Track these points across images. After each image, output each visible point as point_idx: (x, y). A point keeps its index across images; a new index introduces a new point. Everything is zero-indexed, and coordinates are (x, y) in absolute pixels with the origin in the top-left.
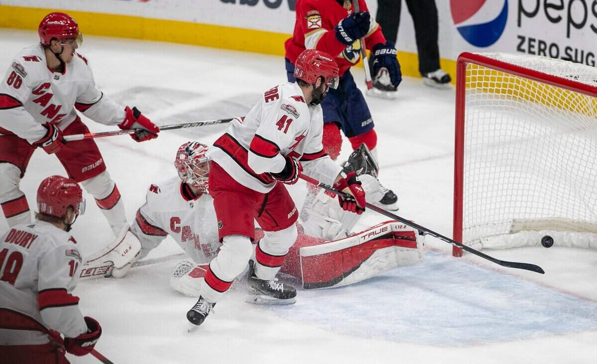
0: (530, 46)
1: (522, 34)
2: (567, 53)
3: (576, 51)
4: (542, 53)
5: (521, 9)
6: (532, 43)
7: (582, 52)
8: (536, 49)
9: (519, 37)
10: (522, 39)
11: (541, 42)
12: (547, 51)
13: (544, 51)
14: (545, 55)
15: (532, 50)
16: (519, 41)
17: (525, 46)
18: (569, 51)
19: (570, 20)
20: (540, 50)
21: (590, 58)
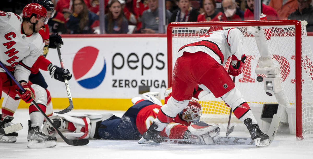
0: (120, 84)
1: (115, 78)
2: (142, 83)
3: (148, 81)
4: (127, 86)
5: (114, 66)
6: (121, 82)
7: (151, 81)
8: (123, 84)
9: (113, 80)
10: (115, 81)
11: (126, 81)
12: (130, 85)
13: (128, 84)
14: (129, 87)
15: (121, 85)
16: (113, 82)
17: (117, 84)
18: (143, 82)
19: (143, 66)
20: (126, 84)
21: (156, 83)
